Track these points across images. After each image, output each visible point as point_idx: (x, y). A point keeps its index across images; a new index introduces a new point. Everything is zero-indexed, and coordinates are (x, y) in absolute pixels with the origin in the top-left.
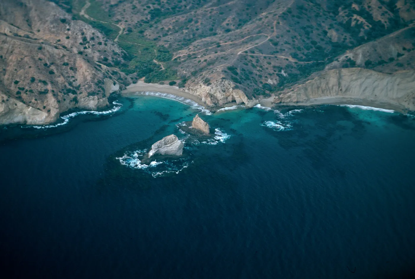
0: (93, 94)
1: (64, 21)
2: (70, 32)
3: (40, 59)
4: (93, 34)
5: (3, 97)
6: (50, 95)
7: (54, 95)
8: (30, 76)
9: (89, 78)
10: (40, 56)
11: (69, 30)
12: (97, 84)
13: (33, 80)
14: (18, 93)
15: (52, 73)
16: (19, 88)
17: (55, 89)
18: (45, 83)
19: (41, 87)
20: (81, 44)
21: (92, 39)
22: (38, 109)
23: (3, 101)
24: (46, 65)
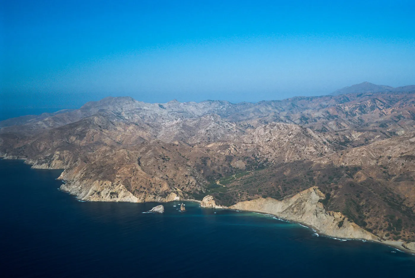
0: (160, 196)
1: (186, 176)
2: (185, 180)
3: (150, 181)
4: (193, 181)
5: (126, 190)
6: (144, 193)
7: (145, 193)
8: (142, 185)
9: (164, 190)
10: (151, 179)
11: (185, 179)
12: (165, 193)
13: (141, 187)
14: (135, 191)
15: (152, 186)
16: (136, 190)
17: (147, 192)
18: (145, 188)
19: (142, 190)
20: (186, 185)
21: (192, 183)
22: (137, 197)
23: (125, 192)
24: (151, 183)
